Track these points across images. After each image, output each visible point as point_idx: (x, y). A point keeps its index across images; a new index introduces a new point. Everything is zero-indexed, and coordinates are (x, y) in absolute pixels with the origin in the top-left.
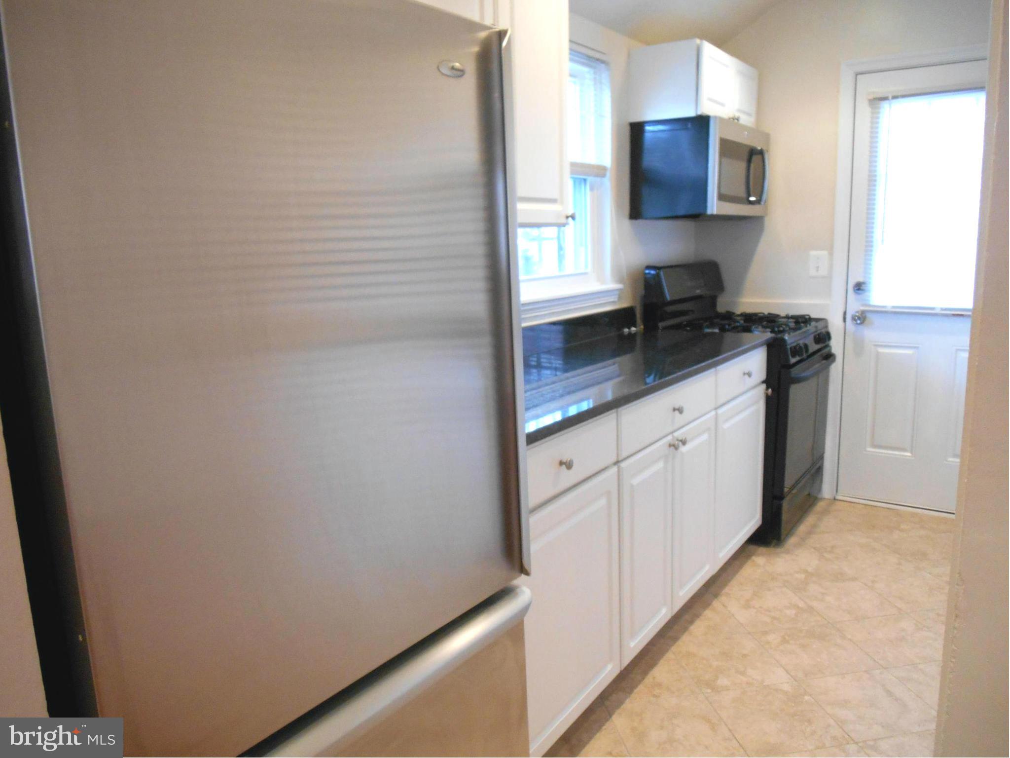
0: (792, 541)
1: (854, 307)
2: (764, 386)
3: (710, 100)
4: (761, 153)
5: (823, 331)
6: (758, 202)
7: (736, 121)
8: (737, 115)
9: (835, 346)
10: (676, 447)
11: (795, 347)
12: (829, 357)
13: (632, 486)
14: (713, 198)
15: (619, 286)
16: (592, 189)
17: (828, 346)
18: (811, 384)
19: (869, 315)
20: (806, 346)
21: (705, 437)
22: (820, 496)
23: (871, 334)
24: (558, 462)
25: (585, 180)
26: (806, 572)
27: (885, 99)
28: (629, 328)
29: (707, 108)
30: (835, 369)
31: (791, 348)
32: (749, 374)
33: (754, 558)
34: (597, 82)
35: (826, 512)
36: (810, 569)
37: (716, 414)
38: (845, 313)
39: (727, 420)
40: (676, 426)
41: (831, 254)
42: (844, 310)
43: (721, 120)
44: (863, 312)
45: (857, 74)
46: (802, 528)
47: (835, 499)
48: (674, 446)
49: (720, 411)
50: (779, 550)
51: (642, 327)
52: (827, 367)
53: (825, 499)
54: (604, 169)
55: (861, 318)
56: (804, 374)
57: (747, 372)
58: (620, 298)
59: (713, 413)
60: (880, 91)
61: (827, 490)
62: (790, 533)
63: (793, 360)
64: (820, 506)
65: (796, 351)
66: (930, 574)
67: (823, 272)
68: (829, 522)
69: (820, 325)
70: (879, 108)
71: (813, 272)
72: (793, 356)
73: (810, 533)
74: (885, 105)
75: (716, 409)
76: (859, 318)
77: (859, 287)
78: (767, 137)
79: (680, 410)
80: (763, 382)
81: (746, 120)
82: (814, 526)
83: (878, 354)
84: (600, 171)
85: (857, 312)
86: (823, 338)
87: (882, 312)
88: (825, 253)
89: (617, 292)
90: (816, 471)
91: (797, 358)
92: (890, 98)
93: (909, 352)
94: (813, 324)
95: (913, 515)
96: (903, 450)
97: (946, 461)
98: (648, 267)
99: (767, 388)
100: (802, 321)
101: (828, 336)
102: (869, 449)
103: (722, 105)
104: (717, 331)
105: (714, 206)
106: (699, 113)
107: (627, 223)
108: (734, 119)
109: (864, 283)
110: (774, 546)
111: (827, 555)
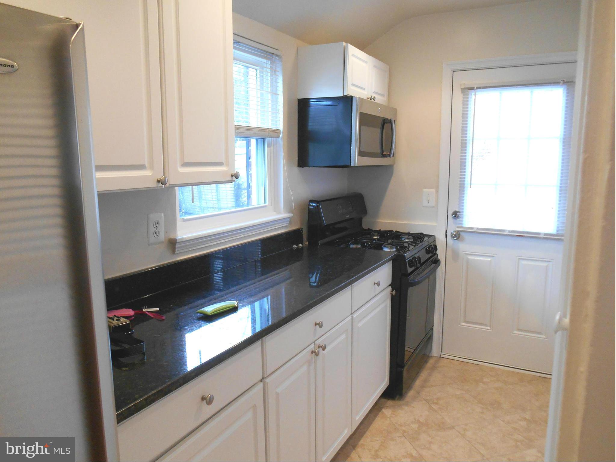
0: (411, 393)
1: (453, 228)
2: (390, 288)
3: (353, 85)
4: (390, 122)
5: (432, 244)
6: (389, 155)
7: (373, 100)
8: (373, 96)
9: (441, 254)
10: (316, 354)
11: (411, 260)
12: (437, 262)
13: (277, 394)
14: (355, 154)
15: (291, 215)
16: (269, 146)
17: (436, 254)
18: (423, 286)
19: (461, 233)
20: (419, 258)
21: (343, 337)
22: (430, 355)
23: (463, 247)
24: (200, 399)
25: (264, 140)
26: (419, 422)
27: (472, 89)
28: (297, 245)
29: (351, 91)
30: (440, 270)
31: (409, 261)
32: (378, 284)
33: (383, 410)
34: (273, 70)
35: (434, 368)
36: (422, 420)
37: (352, 317)
38: (447, 231)
39: (360, 321)
40: (317, 337)
41: (437, 192)
42: (446, 230)
43: (362, 100)
44: (458, 231)
45: (453, 72)
46: (418, 383)
47: (440, 357)
48: (315, 353)
49: (355, 316)
50: (402, 402)
51: (307, 243)
52: (434, 270)
53: (434, 356)
54: (278, 131)
55: (457, 236)
56: (417, 279)
57: (377, 282)
58: (290, 223)
59: (350, 317)
60: (468, 83)
61: (435, 351)
62: (409, 388)
63: (410, 270)
64: (431, 361)
65: (412, 263)
66: (503, 421)
67: (432, 203)
68: (436, 377)
69: (431, 240)
70: (468, 95)
71: (425, 203)
72: (411, 267)
73: (423, 387)
74: (472, 93)
75: (352, 314)
76: (456, 236)
77: (456, 215)
78: (395, 111)
79: (320, 325)
80: (389, 285)
81: (379, 99)
82: (426, 381)
83: (468, 261)
84: (275, 133)
85: (455, 231)
86: (432, 249)
87: (471, 232)
88: (434, 190)
89: (289, 220)
90: (428, 339)
91: (413, 268)
92: (475, 88)
93: (488, 259)
94: (426, 239)
95: (492, 369)
96: (485, 325)
97: (513, 333)
98: (311, 201)
99: (392, 291)
100: (419, 237)
101: (436, 248)
102: (462, 324)
103: (364, 89)
104: (359, 246)
105: (356, 160)
106: (345, 94)
107: (296, 169)
108: (371, 98)
109: (459, 212)
110: (397, 400)
111: (435, 407)
